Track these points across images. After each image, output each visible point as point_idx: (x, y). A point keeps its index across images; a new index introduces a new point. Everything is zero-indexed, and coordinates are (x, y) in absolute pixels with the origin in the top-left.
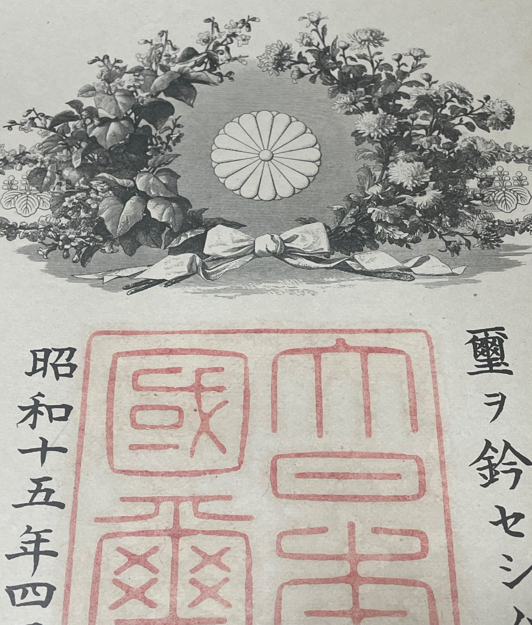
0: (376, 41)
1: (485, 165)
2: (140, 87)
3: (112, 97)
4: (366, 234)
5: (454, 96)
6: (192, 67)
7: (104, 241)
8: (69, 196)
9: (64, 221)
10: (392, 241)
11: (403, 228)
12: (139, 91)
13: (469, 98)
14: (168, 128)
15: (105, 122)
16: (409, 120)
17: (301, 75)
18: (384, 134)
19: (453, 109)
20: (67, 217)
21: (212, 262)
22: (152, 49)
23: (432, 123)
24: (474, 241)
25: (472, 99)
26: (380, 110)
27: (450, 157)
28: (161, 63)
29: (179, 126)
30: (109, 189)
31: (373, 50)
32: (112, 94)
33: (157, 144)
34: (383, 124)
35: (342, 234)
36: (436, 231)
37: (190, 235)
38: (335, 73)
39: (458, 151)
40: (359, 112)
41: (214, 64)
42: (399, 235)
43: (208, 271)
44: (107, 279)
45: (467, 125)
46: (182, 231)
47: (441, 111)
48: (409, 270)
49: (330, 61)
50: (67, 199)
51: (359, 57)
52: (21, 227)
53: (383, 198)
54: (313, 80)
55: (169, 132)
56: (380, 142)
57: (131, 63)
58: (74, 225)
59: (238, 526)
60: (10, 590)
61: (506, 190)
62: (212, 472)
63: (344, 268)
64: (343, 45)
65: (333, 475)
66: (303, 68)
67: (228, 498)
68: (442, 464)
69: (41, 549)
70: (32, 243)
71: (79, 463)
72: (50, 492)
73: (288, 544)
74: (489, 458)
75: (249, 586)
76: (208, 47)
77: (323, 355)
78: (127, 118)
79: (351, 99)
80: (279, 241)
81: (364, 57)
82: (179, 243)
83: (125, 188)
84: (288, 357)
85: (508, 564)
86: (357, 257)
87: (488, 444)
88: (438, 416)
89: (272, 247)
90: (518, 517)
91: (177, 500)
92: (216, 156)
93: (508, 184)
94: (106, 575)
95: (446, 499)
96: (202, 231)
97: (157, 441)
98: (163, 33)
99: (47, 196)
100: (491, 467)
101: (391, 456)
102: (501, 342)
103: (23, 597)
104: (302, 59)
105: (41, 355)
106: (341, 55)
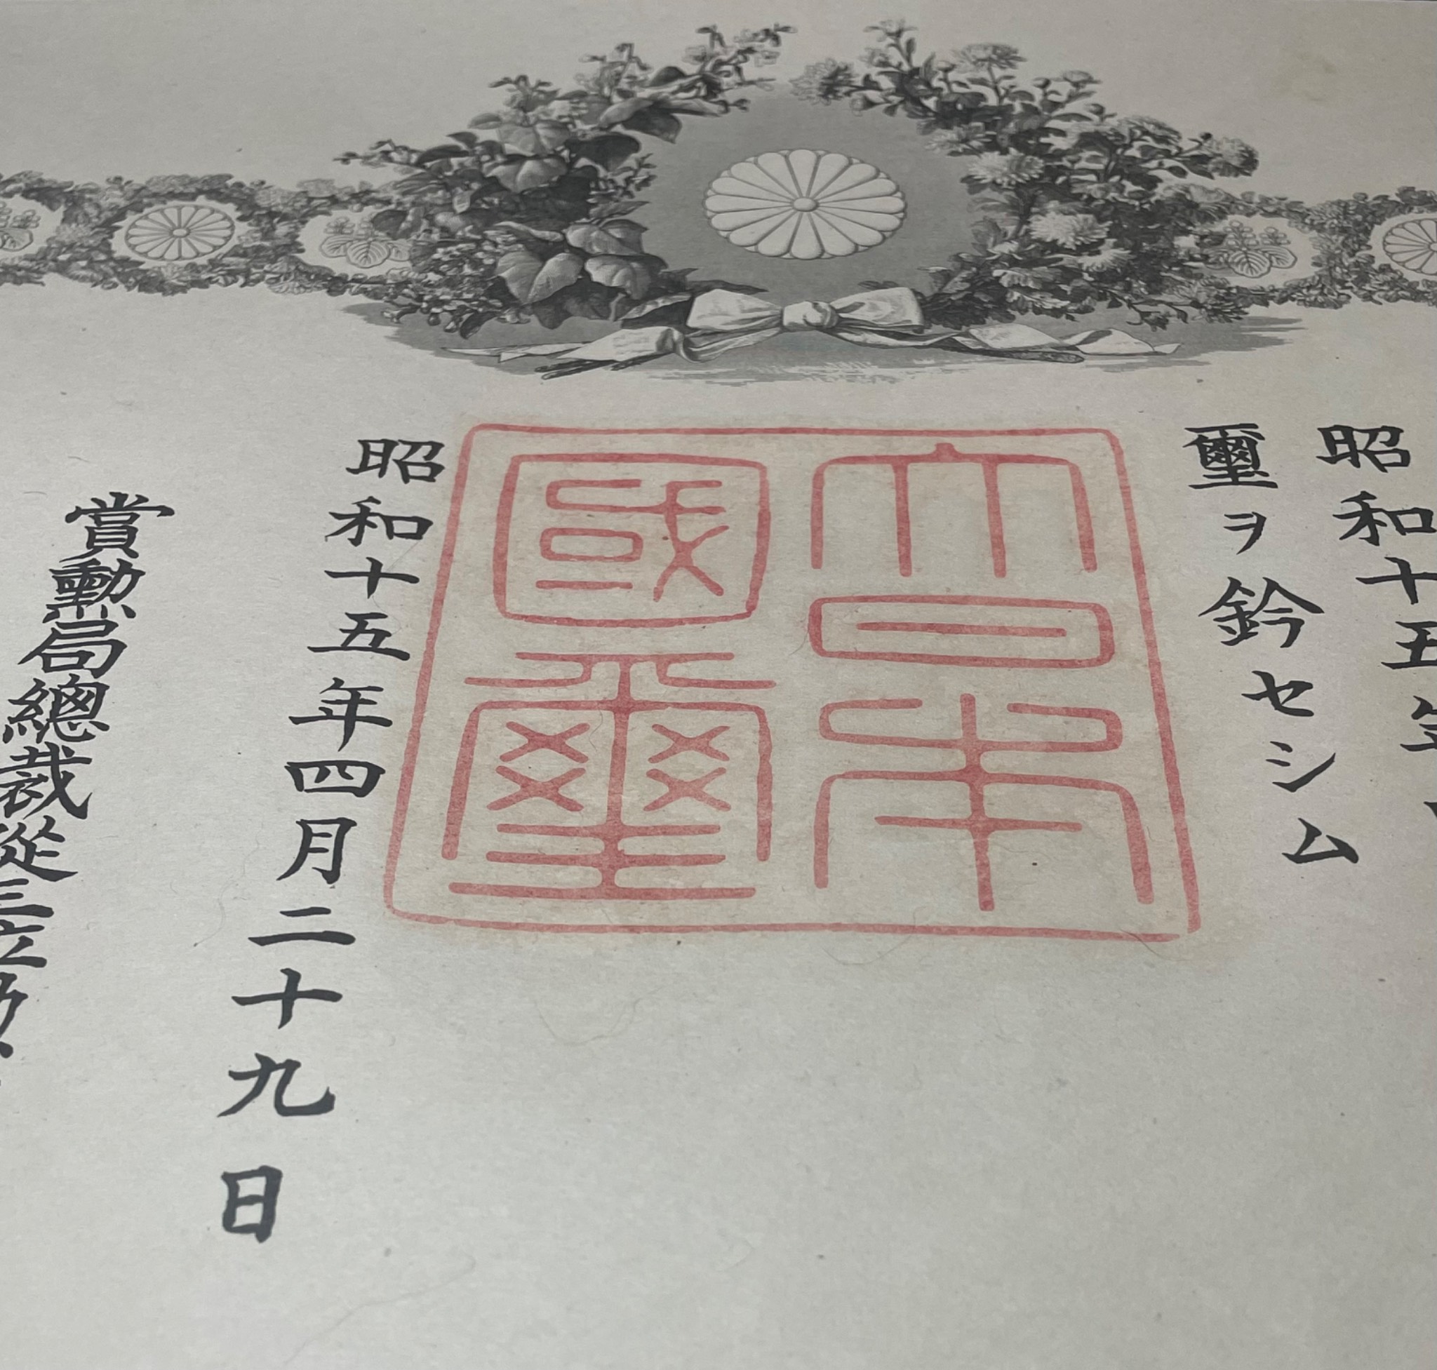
0: (1003, 61)
1: (1206, 217)
2: (580, 117)
3: (529, 130)
4: (990, 302)
5: (1146, 133)
6: (674, 93)
7: (505, 307)
8: (445, 246)
9: (433, 277)
10: (1039, 311)
11: (1061, 295)
12: (578, 122)
13: (1173, 136)
14: (630, 169)
15: (515, 160)
16: (1065, 162)
17: (869, 104)
18: (1020, 180)
19: (1145, 150)
20: (437, 272)
21: (701, 338)
22: (603, 69)
23: (1107, 167)
24: (1192, 312)
25: (1180, 138)
26: (1013, 151)
27: (1142, 209)
28: (619, 87)
29: (647, 166)
30: (518, 242)
31: (998, 72)
32: (529, 126)
33: (607, 189)
34: (1018, 167)
35: (945, 303)
36: (1122, 298)
37: (661, 302)
38: (931, 103)
39: (1157, 201)
40: (977, 152)
41: (713, 88)
42: (1051, 303)
43: (694, 350)
44: (505, 356)
45: (1171, 169)
46: (649, 297)
47: (1123, 152)
48: (1073, 348)
49: (922, 87)
50: (441, 250)
51: (974, 81)
52: (354, 280)
53: (1020, 258)
54: (891, 110)
55: (631, 173)
56: (1014, 190)
57: (566, 85)
58: (450, 283)
59: (747, 696)
60: (295, 770)
61: (1249, 249)
62: (694, 621)
63: (951, 346)
64: (944, 65)
65: (930, 627)
66: (872, 95)
67: (728, 657)
68: (1146, 615)
69: (359, 713)
70: (371, 301)
71: (439, 600)
72: (381, 635)
73: (842, 721)
74: (1238, 605)
75: (765, 780)
76: (704, 66)
77: (911, 467)
78: (556, 155)
79: (959, 136)
80: (828, 310)
81: (982, 82)
82: (643, 314)
83: (547, 242)
84: (842, 468)
85: (1283, 755)
86: (974, 331)
87: (1235, 585)
88: (1135, 547)
89: (815, 318)
90: (1299, 687)
91: (627, 661)
92: (712, 203)
93: (1252, 242)
94: (484, 760)
95: (1155, 664)
96: (686, 297)
97: (590, 577)
98: (621, 48)
99: (404, 245)
100: (1241, 615)
101: (1047, 603)
102: (1252, 444)
103: (318, 780)
104: (869, 83)
105: (379, 448)
106: (940, 80)
